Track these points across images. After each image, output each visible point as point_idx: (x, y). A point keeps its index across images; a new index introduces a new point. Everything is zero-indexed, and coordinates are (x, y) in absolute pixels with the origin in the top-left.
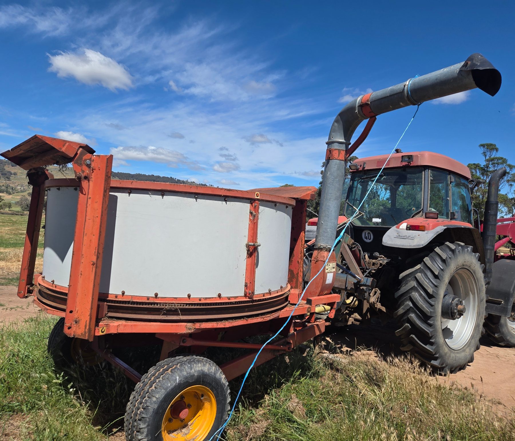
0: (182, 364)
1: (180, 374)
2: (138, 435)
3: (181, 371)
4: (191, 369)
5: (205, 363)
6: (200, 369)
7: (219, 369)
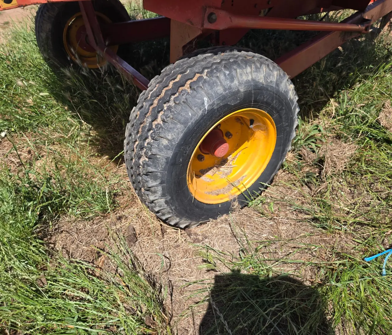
0: (212, 71)
1: (210, 91)
2: (148, 195)
3: (212, 85)
4: (232, 79)
5: (258, 65)
6: (250, 78)
7: (284, 74)
